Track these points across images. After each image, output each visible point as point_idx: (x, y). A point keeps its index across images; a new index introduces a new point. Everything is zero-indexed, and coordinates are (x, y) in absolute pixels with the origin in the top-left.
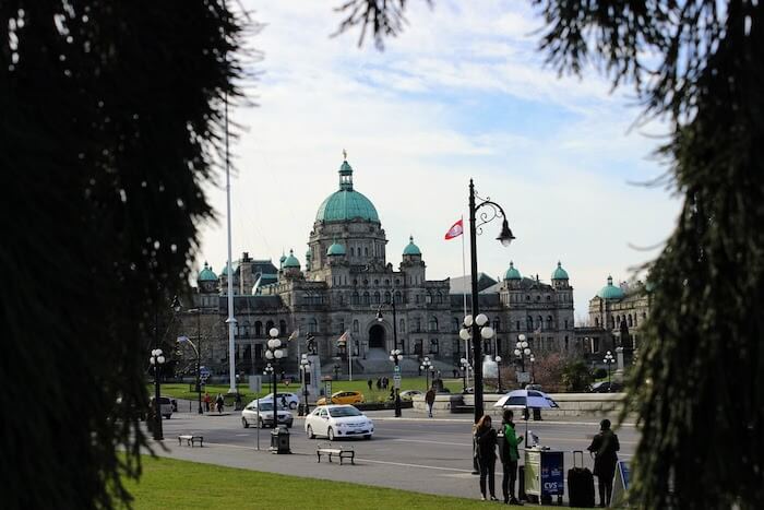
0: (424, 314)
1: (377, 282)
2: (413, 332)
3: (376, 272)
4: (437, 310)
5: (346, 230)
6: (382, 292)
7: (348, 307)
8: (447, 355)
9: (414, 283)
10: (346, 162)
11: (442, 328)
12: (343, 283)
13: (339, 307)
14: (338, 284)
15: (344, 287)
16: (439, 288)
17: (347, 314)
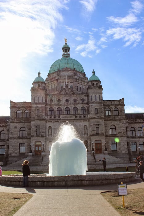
0: (102, 122)
1: (67, 100)
2: (93, 135)
3: (66, 94)
4: (115, 120)
5: (58, 75)
6: (71, 107)
7: (43, 117)
8: (124, 152)
9: (94, 100)
10: (66, 44)
11: (120, 132)
12: (40, 101)
13: (36, 118)
14: (36, 102)
15: (40, 104)
16: (116, 105)
17: (42, 122)
